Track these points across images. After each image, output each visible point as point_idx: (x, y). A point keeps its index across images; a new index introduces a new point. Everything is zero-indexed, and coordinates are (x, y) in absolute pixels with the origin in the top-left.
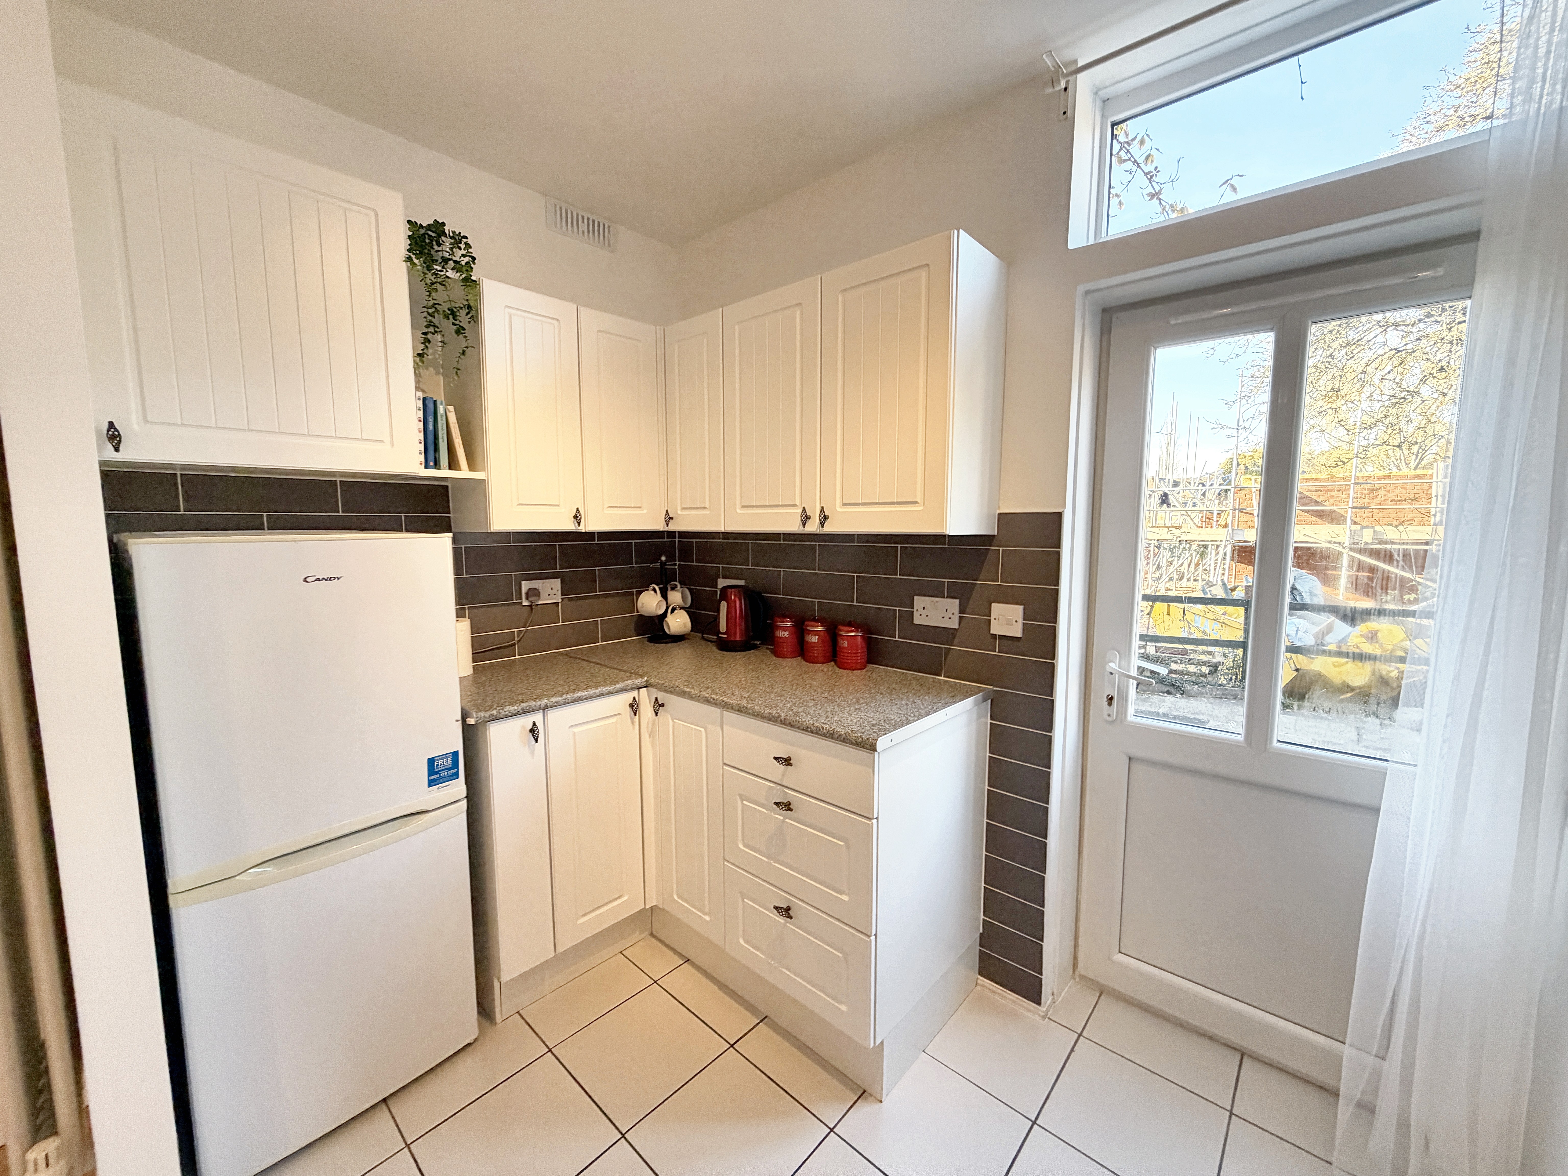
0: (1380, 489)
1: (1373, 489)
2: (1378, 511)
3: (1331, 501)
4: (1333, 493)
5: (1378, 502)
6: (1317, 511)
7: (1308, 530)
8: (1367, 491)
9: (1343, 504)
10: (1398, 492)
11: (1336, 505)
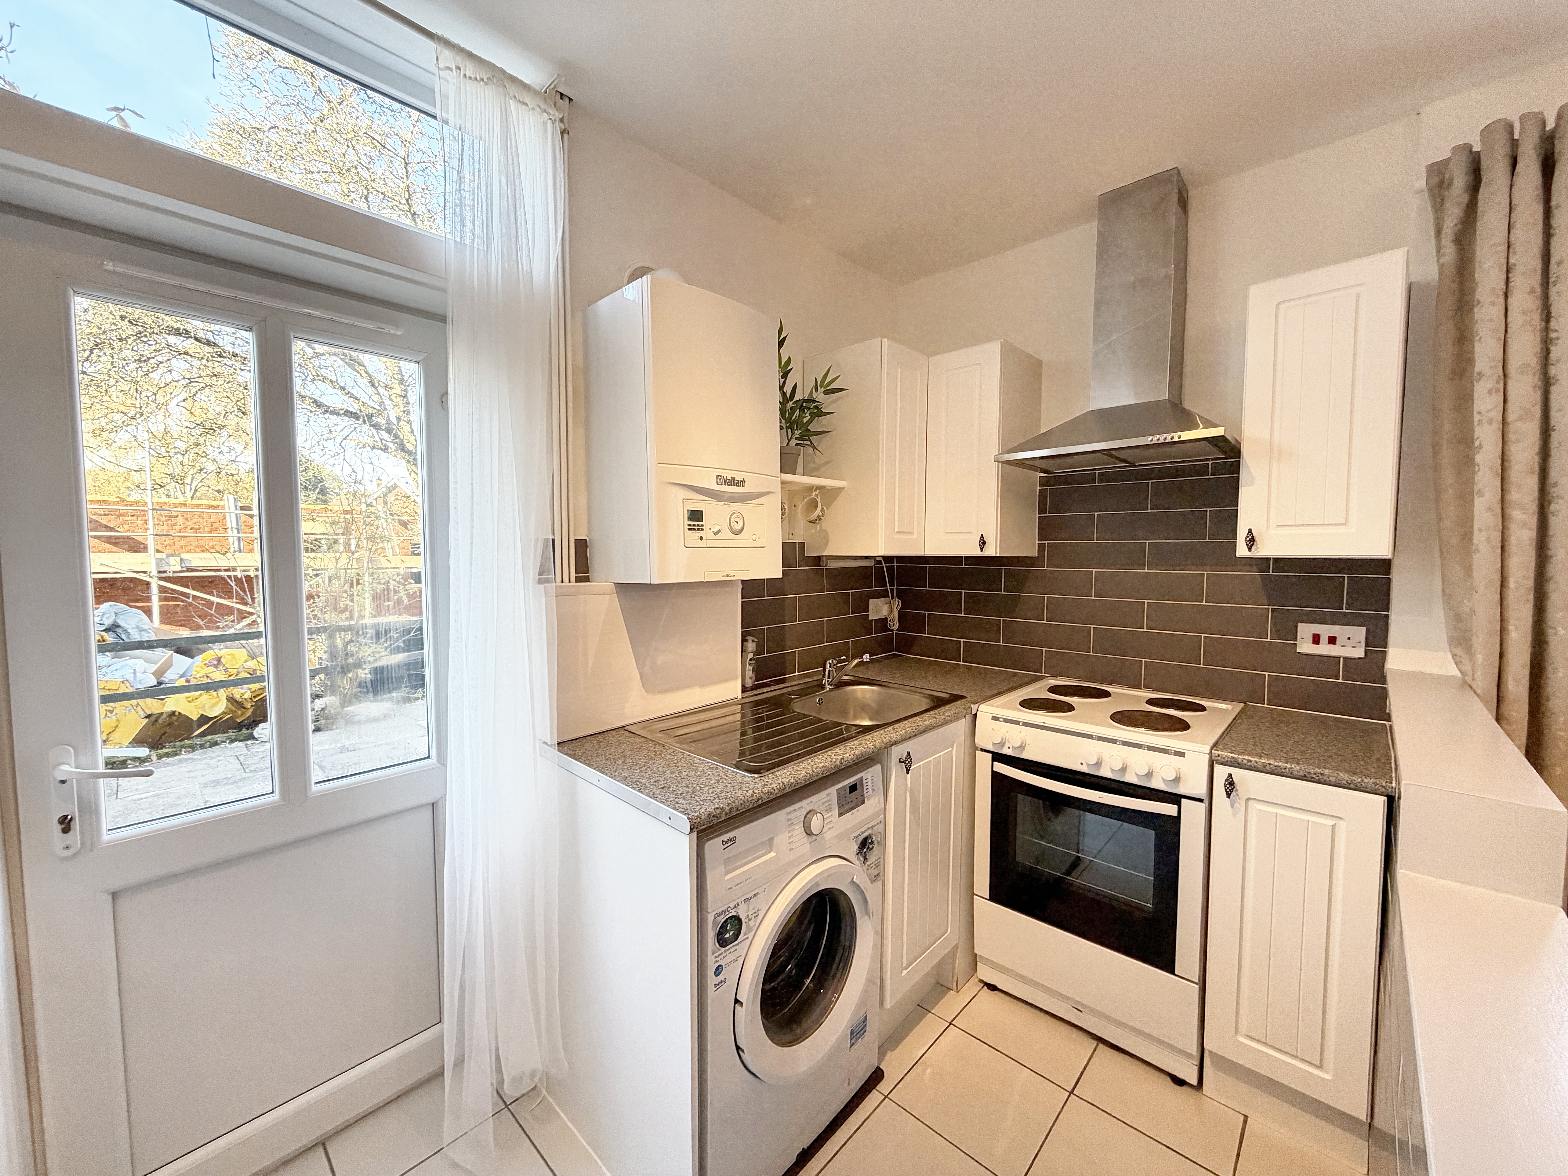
0: (177, 516)
1: (170, 516)
2: (179, 539)
3: (125, 526)
4: (126, 518)
5: (178, 530)
6: (110, 537)
7: (105, 558)
8: (164, 518)
9: (140, 530)
10: (196, 520)
11: (133, 532)
